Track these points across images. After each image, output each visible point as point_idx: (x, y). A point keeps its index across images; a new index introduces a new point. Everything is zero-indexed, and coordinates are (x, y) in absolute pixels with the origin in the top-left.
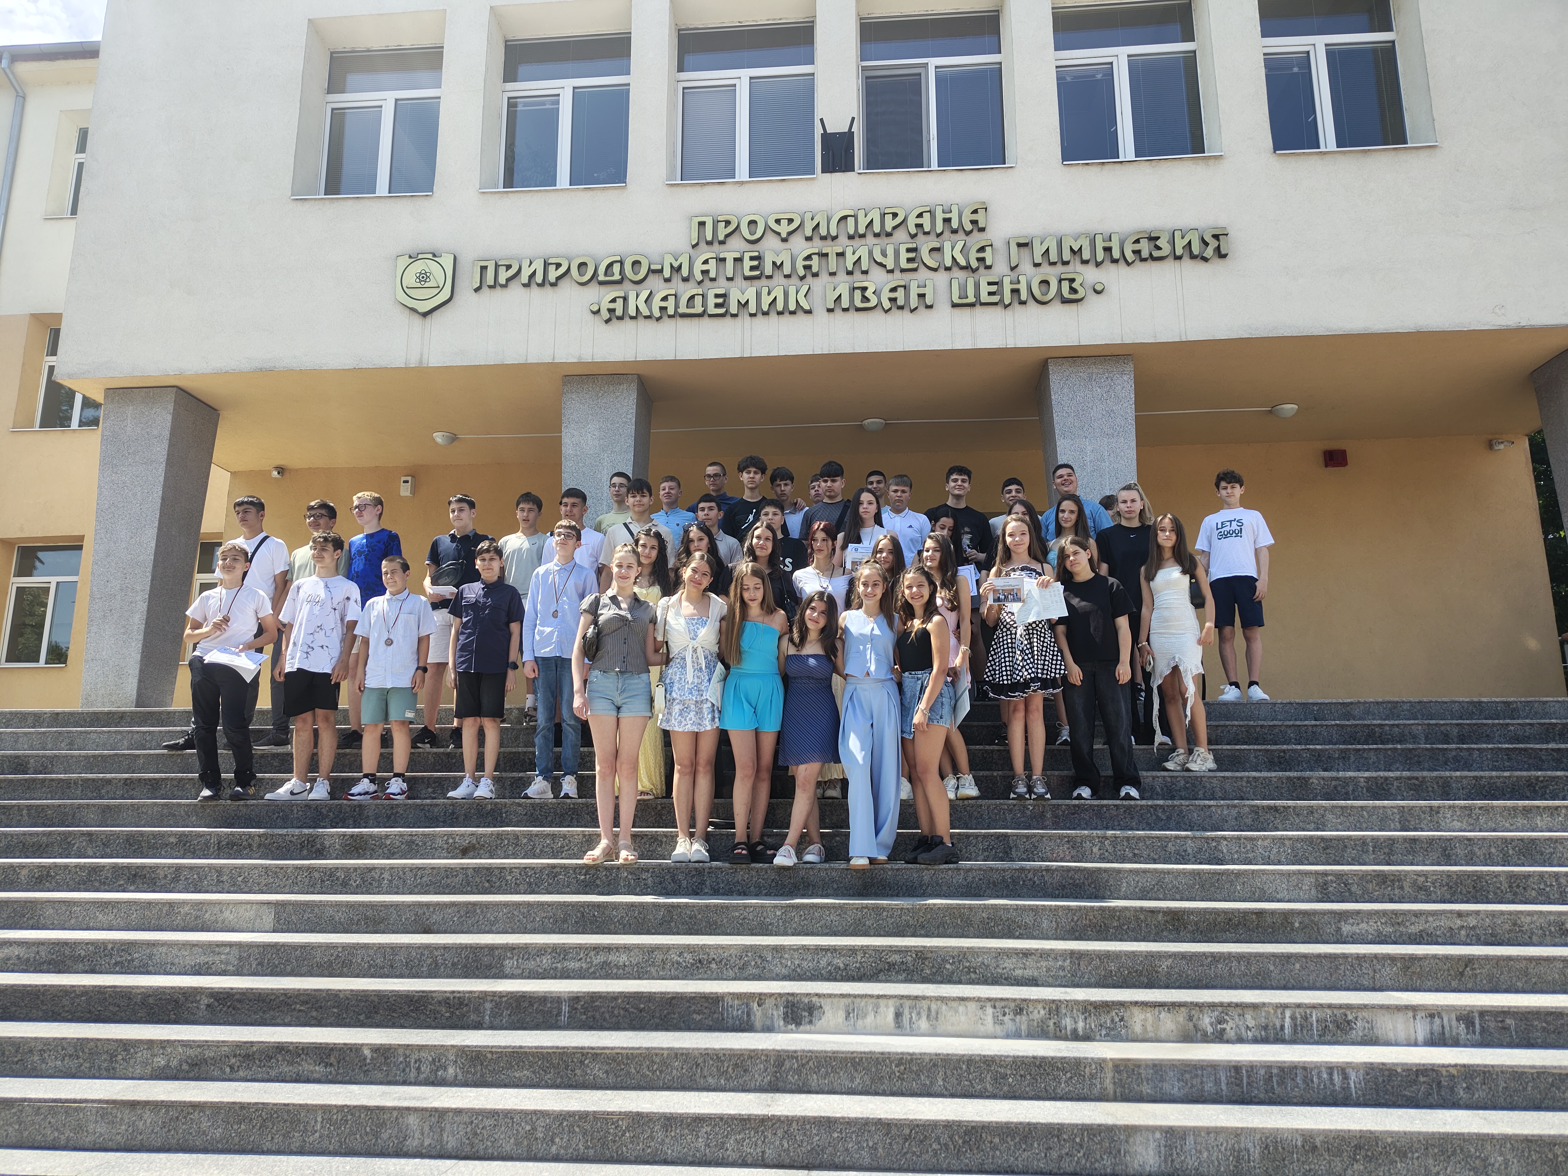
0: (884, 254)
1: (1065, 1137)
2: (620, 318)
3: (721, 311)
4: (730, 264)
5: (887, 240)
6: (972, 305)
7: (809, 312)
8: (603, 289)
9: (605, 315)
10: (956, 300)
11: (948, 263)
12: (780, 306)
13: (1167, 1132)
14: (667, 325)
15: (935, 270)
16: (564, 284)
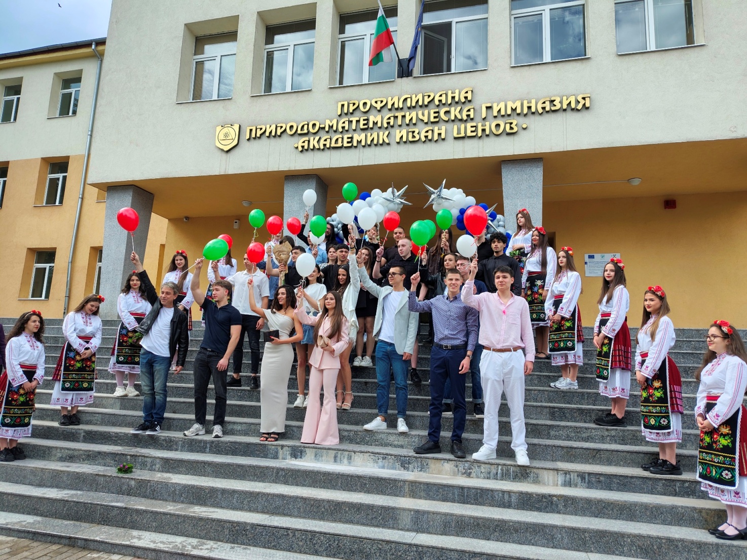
0: (423, 115)
1: (374, 510)
2: (307, 150)
3: (350, 145)
4: (354, 123)
5: (425, 108)
6: (463, 138)
7: (388, 144)
8: (300, 137)
9: (300, 149)
10: (456, 135)
11: (453, 118)
12: (375, 142)
13: (416, 512)
14: (327, 153)
15: (447, 121)
16: (284, 136)
